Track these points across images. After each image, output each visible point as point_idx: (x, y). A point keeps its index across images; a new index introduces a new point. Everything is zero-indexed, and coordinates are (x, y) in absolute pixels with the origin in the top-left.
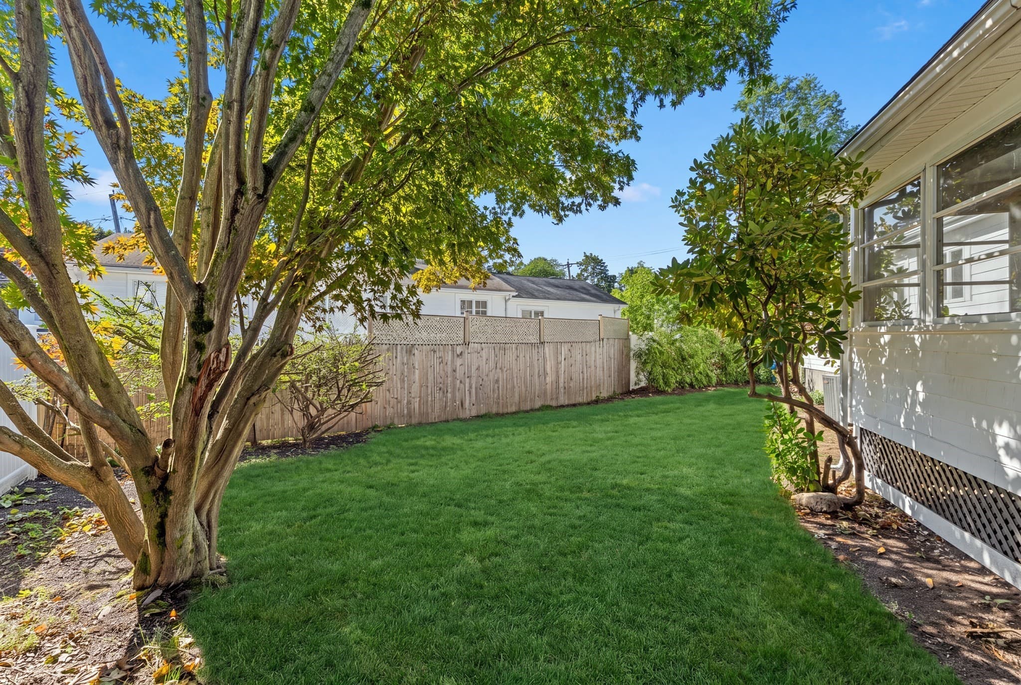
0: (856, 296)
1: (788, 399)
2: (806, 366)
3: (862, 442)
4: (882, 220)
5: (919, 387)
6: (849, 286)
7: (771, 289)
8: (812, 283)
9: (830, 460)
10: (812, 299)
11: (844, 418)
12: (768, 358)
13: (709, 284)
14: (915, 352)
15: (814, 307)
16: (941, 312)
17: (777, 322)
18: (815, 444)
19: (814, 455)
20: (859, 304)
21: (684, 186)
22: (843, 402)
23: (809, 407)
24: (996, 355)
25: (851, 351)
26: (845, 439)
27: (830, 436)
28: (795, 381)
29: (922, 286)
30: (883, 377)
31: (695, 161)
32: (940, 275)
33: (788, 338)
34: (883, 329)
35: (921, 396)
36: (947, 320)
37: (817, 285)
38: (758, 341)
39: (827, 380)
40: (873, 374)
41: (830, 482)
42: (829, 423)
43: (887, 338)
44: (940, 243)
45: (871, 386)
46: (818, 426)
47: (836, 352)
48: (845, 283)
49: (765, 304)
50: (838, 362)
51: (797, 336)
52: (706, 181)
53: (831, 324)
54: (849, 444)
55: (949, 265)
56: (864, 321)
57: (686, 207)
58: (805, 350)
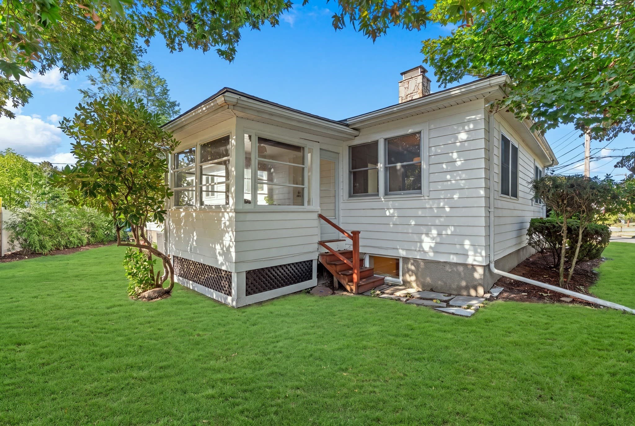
0: (171, 194)
1: (138, 245)
2: (148, 229)
3: (174, 262)
4: (183, 159)
5: (195, 234)
6: (168, 189)
7: (130, 188)
8: (151, 187)
9: (159, 273)
10: (151, 194)
11: (166, 252)
12: (128, 223)
13: (92, 183)
14: (193, 220)
15: (152, 199)
16: (202, 203)
17: (133, 205)
18: (152, 266)
19: (152, 271)
20: (172, 198)
21: (72, 117)
22: (166, 244)
23: (149, 247)
24: (216, 220)
25: (169, 220)
26: (166, 260)
27: (160, 261)
28: (142, 235)
29: (196, 191)
30: (182, 231)
31: (80, 104)
32: (201, 188)
33: (139, 214)
34: (181, 210)
35: (195, 238)
36: (203, 207)
37: (153, 188)
38: (122, 216)
39: (159, 235)
40: (178, 230)
41: (160, 283)
42: (159, 254)
43: (183, 214)
44: (202, 174)
45: (177, 236)
46: (154, 257)
47: (162, 220)
48: (166, 187)
49: (126, 197)
50: (163, 225)
51: (143, 212)
52: (87, 118)
53: (159, 207)
54: (167, 262)
55: (205, 185)
56: (175, 205)
57: (72, 130)
58: (147, 219)
